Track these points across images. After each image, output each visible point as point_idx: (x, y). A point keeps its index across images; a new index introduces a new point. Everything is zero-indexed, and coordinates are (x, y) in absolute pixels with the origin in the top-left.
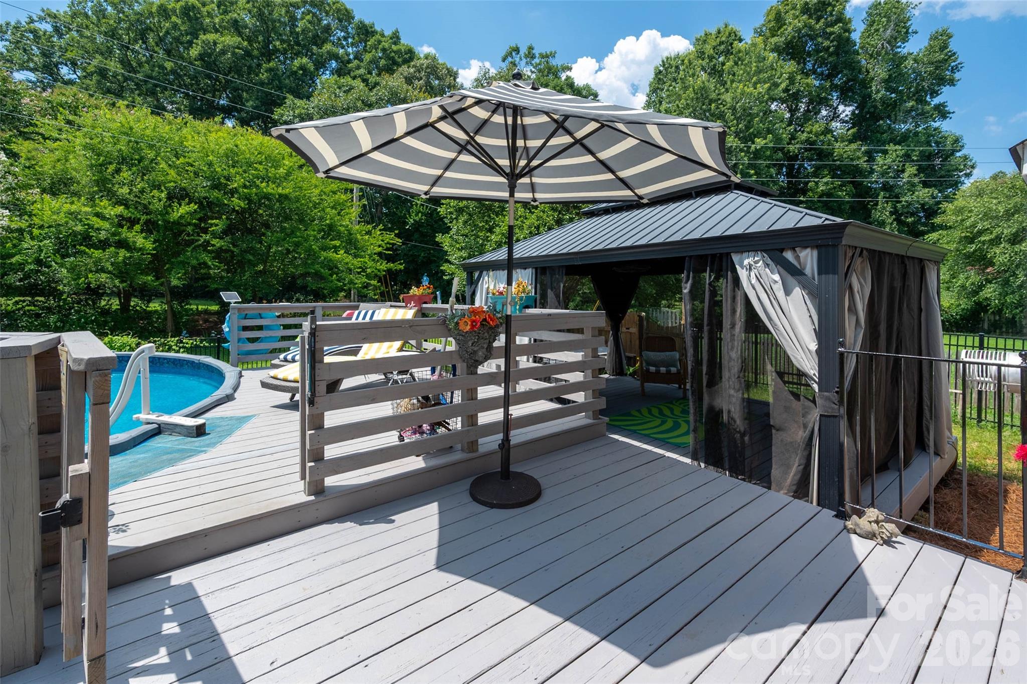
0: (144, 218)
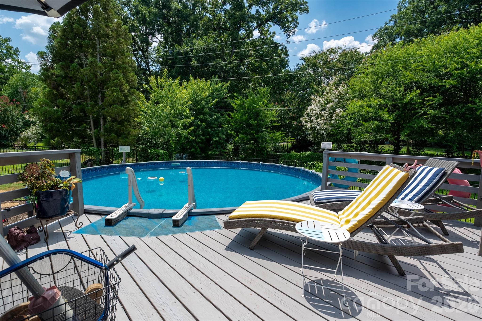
0: (390, 104)
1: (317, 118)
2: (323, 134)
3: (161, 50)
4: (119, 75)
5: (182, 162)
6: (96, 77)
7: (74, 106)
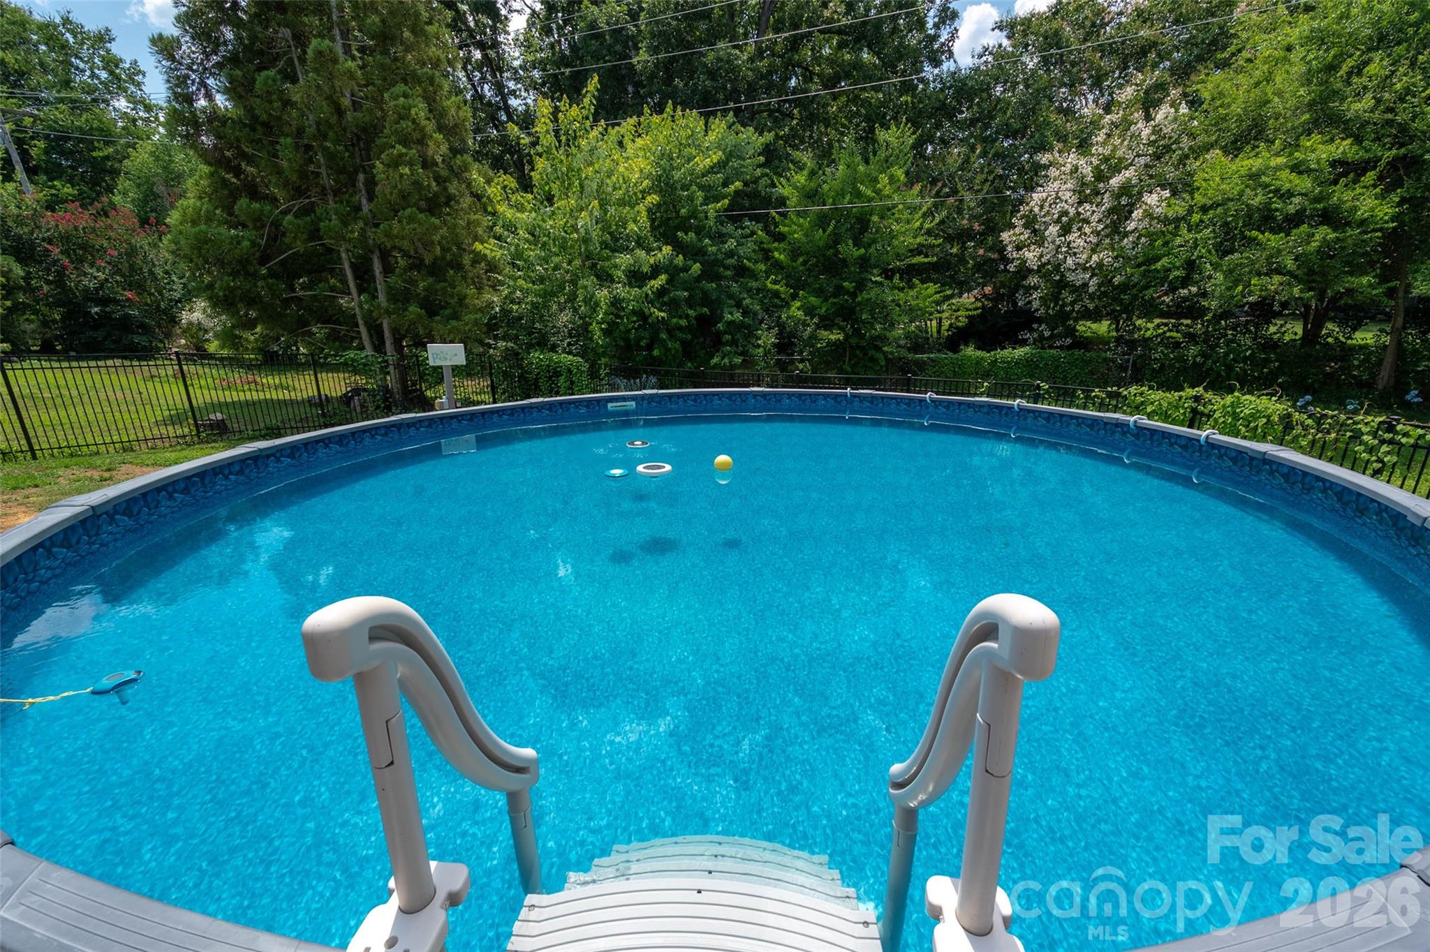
1: (1066, 230)
2: (1085, 285)
3: (536, 42)
4: (411, 101)
5: (643, 397)
6: (340, 112)
7: (289, 217)
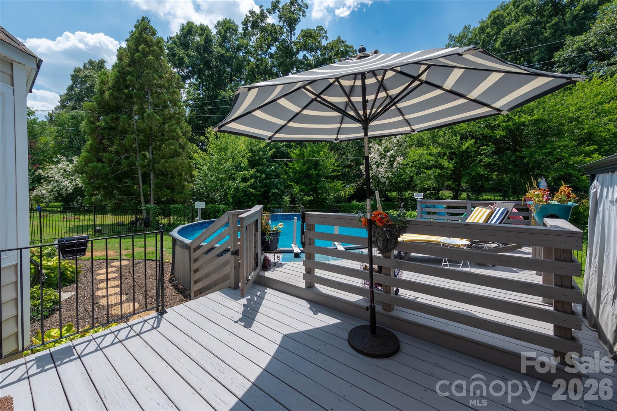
0: (448, 152)
1: (378, 166)
2: (385, 182)
3: (192, 92)
